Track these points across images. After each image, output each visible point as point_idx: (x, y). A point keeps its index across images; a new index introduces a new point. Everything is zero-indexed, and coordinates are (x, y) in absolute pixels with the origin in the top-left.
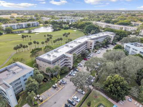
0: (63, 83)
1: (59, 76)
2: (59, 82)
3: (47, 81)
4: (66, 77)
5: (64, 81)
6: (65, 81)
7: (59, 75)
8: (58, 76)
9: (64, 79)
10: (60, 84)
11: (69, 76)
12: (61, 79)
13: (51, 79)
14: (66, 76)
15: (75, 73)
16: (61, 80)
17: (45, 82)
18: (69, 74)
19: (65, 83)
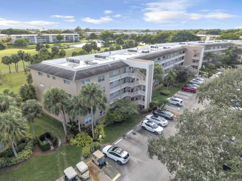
0: (116, 158)
1: (102, 132)
2: (98, 154)
3: (52, 148)
4: (130, 138)
5: (118, 151)
6: (124, 154)
7: (101, 127)
8: (99, 130)
9: (119, 142)
10: (102, 165)
11: (140, 132)
12: (107, 141)
13: (68, 141)
14: (129, 133)
15: (162, 123)
16: (107, 148)
17: (45, 149)
18: (138, 126)
19: (121, 160)
